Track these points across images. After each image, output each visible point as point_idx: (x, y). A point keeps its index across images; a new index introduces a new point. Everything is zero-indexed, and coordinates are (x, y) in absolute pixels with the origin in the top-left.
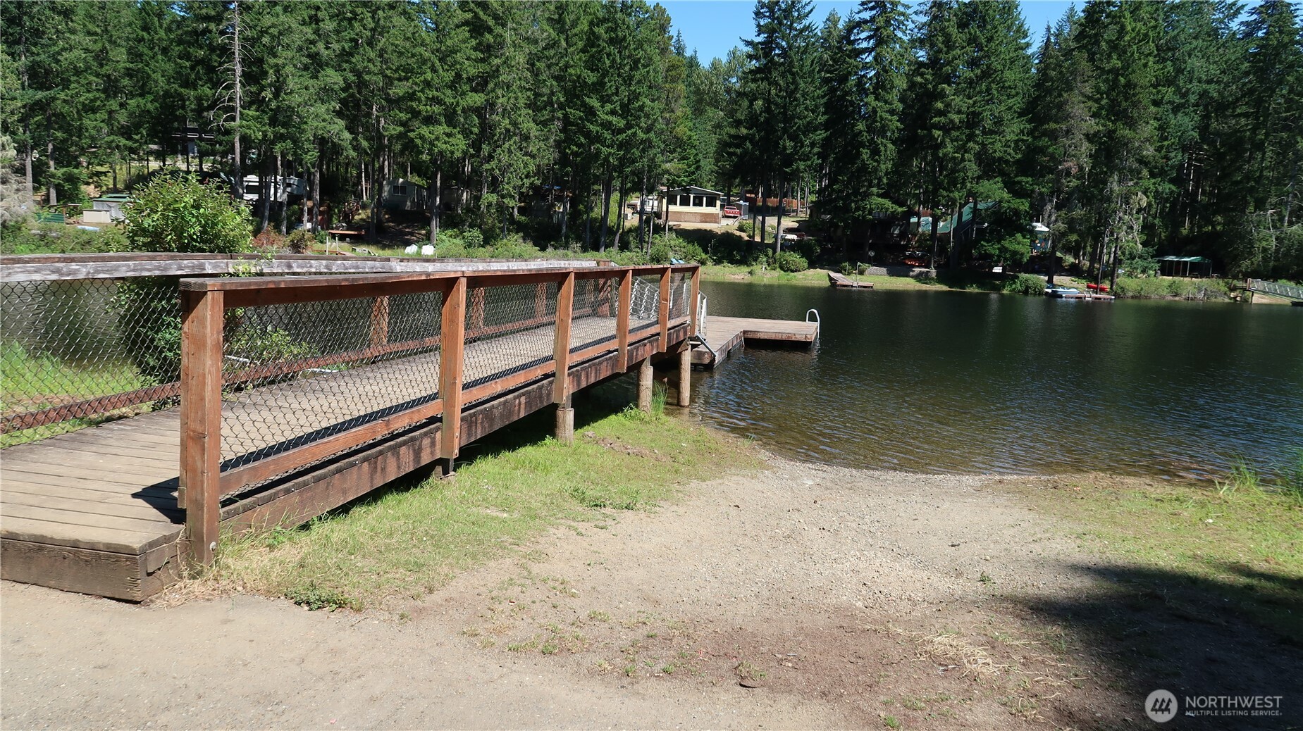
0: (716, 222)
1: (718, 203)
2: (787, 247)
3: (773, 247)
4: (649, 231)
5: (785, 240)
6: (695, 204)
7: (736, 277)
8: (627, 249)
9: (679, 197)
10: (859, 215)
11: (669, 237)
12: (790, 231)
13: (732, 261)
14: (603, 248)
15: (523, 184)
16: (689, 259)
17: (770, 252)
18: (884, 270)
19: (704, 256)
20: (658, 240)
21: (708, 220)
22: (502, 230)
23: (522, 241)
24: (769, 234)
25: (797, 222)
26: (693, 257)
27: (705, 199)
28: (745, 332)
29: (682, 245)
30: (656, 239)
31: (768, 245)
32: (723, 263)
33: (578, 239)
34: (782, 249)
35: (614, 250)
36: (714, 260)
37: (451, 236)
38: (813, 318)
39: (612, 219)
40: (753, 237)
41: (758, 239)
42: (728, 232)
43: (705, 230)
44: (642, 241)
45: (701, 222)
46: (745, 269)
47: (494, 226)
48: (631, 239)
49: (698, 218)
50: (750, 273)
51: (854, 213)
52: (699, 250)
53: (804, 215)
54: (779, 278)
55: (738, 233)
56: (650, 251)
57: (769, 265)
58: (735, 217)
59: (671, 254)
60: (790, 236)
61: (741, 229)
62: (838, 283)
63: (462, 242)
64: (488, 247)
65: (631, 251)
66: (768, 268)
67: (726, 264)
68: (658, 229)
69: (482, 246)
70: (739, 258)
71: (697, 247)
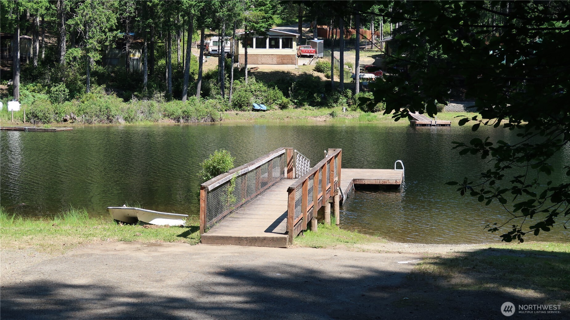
0: (293, 64)
1: (294, 44)
2: (365, 86)
3: (352, 86)
4: (230, 77)
5: (363, 79)
6: (271, 47)
7: (318, 119)
8: (208, 95)
9: (254, 40)
10: (434, 55)
11: (249, 82)
12: (369, 69)
13: (313, 104)
14: (185, 97)
15: (107, 38)
16: (271, 104)
17: (350, 93)
18: (461, 106)
19: (285, 100)
20: (237, 85)
21: (285, 61)
22: (85, 82)
23: (104, 92)
24: (347, 73)
25: (374, 57)
26: (274, 100)
27: (281, 41)
28: (354, 180)
29: (262, 89)
30: (237, 84)
31: (348, 86)
32: (304, 105)
33: (161, 88)
34: (361, 90)
35: (197, 98)
36: (295, 104)
37: (34, 91)
38: (399, 167)
39: (194, 67)
40: (332, 78)
41: (336, 79)
42: (305, 74)
43: (283, 72)
44: (223, 87)
45: (278, 64)
46: (326, 111)
47: (76, 79)
48: (212, 85)
49: (275, 60)
50: (332, 115)
51: (429, 52)
52: (280, 94)
53: (379, 49)
54: (360, 119)
55: (316, 74)
56: (231, 97)
57: (349, 105)
58: (310, 57)
59: (252, 100)
60: (368, 76)
61: (318, 69)
62: (418, 122)
63: (46, 97)
64: (74, 101)
65: (213, 98)
66: (349, 109)
67: (307, 106)
68: (240, 74)
69: (68, 100)
70: (319, 100)
71: (278, 91)
